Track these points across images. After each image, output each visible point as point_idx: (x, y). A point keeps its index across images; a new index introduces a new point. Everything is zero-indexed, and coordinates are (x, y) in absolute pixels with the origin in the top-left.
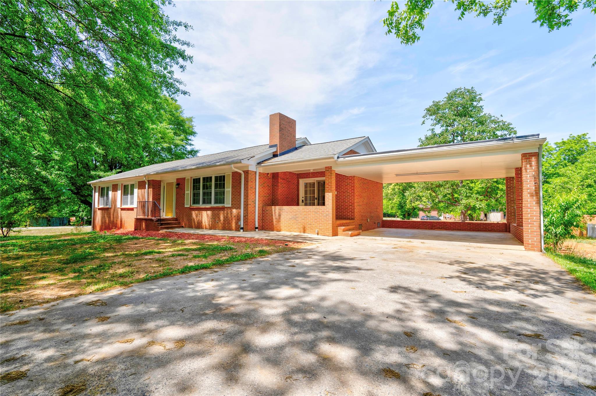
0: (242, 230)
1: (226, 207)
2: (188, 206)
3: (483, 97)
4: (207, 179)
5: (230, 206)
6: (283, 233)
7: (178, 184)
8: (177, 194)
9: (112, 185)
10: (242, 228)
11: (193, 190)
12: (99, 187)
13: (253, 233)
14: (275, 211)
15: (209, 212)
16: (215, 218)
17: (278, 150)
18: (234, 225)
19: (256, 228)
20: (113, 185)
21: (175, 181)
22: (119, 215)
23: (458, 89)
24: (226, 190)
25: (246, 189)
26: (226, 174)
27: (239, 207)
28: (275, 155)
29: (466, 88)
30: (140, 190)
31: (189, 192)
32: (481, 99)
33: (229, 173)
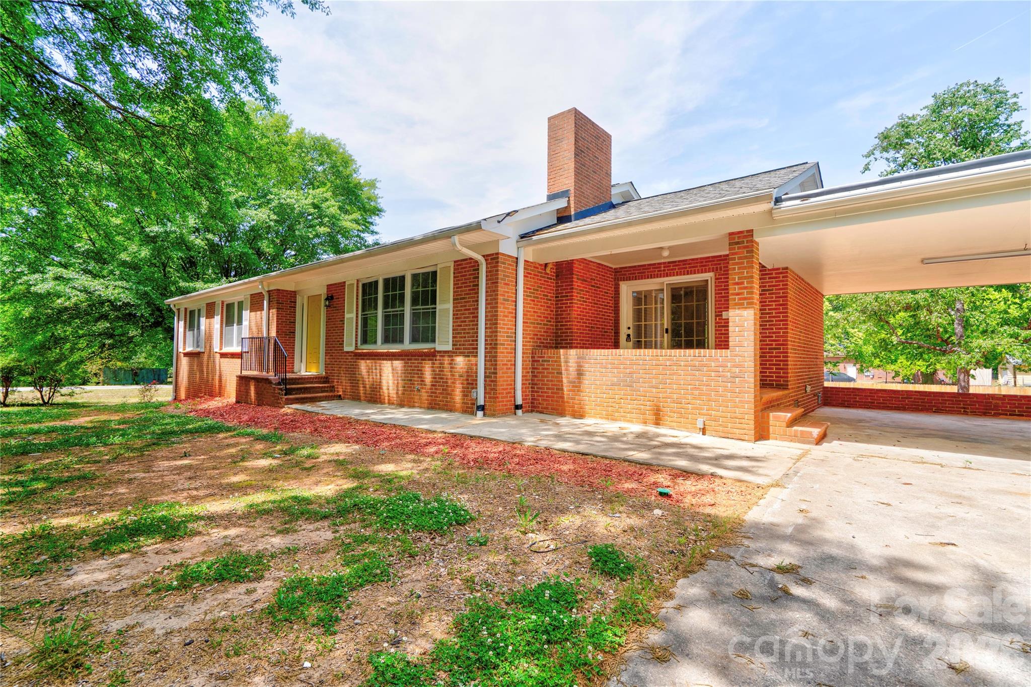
0: (480, 414)
1: (440, 352)
2: (351, 348)
3: (1021, 101)
4: (394, 284)
5: (449, 347)
6: (590, 423)
7: (330, 298)
8: (329, 320)
9: (205, 305)
10: (482, 408)
11: (363, 310)
12: (186, 309)
13: (510, 420)
14: (566, 362)
15: (398, 364)
16: (411, 380)
17: (572, 205)
18: (458, 397)
19: (517, 407)
20: (208, 305)
21: (323, 292)
22: (218, 368)
23: (962, 85)
24: (439, 307)
25: (492, 304)
26: (439, 266)
27: (474, 352)
28: (563, 218)
29: (979, 82)
30: (253, 313)
31: (354, 315)
32: (1015, 108)
33: (448, 265)
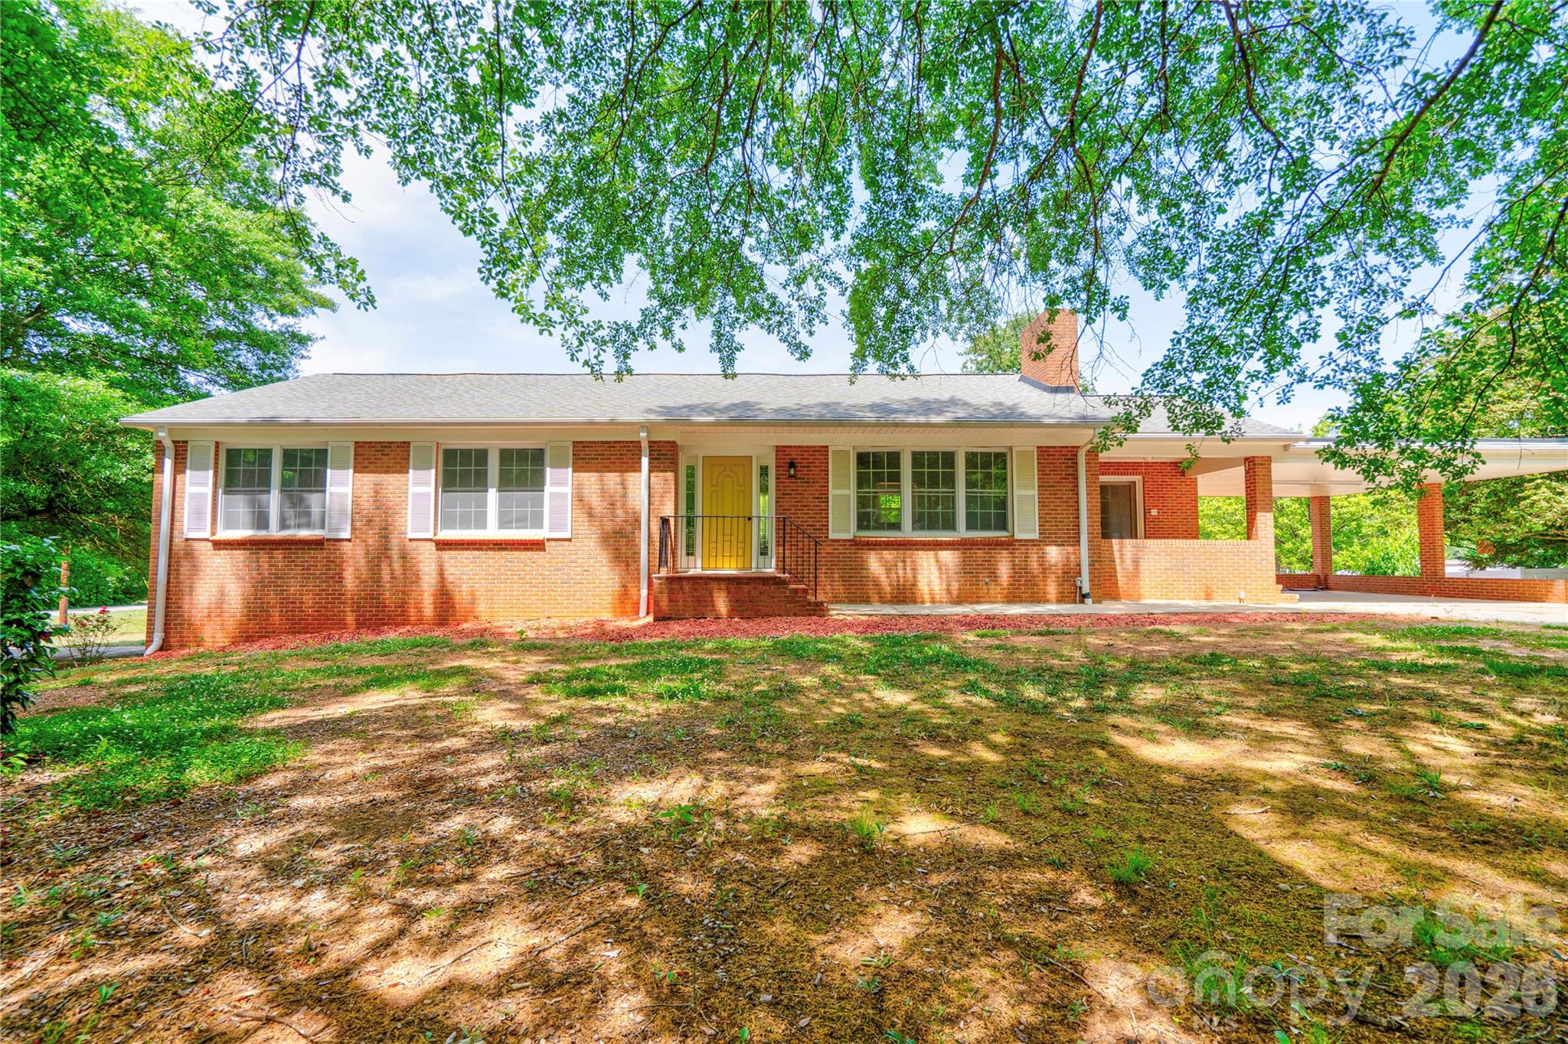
0: (1089, 601)
1: (1019, 541)
2: (845, 534)
4: (933, 459)
5: (1036, 536)
7: (786, 468)
10: (1088, 596)
12: (217, 445)
20: (364, 444)
24: (1016, 492)
26: (1014, 449)
30: (587, 475)
31: (850, 492)
33: (1029, 449)
